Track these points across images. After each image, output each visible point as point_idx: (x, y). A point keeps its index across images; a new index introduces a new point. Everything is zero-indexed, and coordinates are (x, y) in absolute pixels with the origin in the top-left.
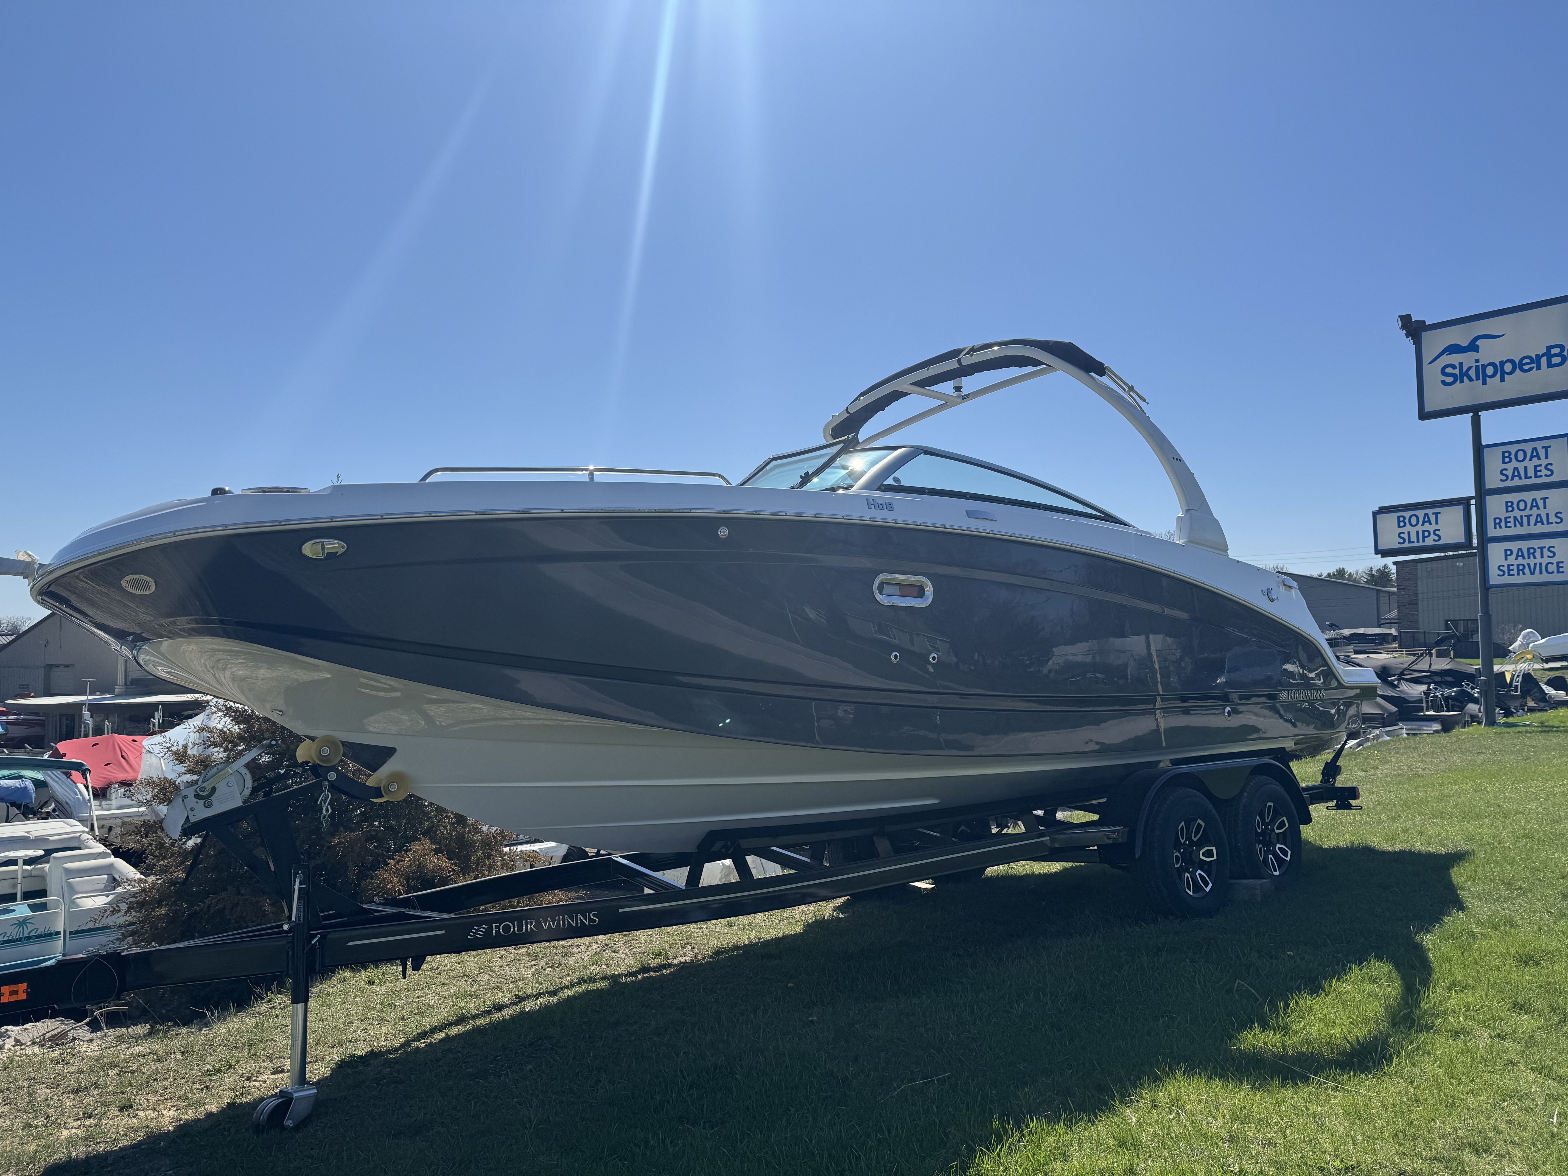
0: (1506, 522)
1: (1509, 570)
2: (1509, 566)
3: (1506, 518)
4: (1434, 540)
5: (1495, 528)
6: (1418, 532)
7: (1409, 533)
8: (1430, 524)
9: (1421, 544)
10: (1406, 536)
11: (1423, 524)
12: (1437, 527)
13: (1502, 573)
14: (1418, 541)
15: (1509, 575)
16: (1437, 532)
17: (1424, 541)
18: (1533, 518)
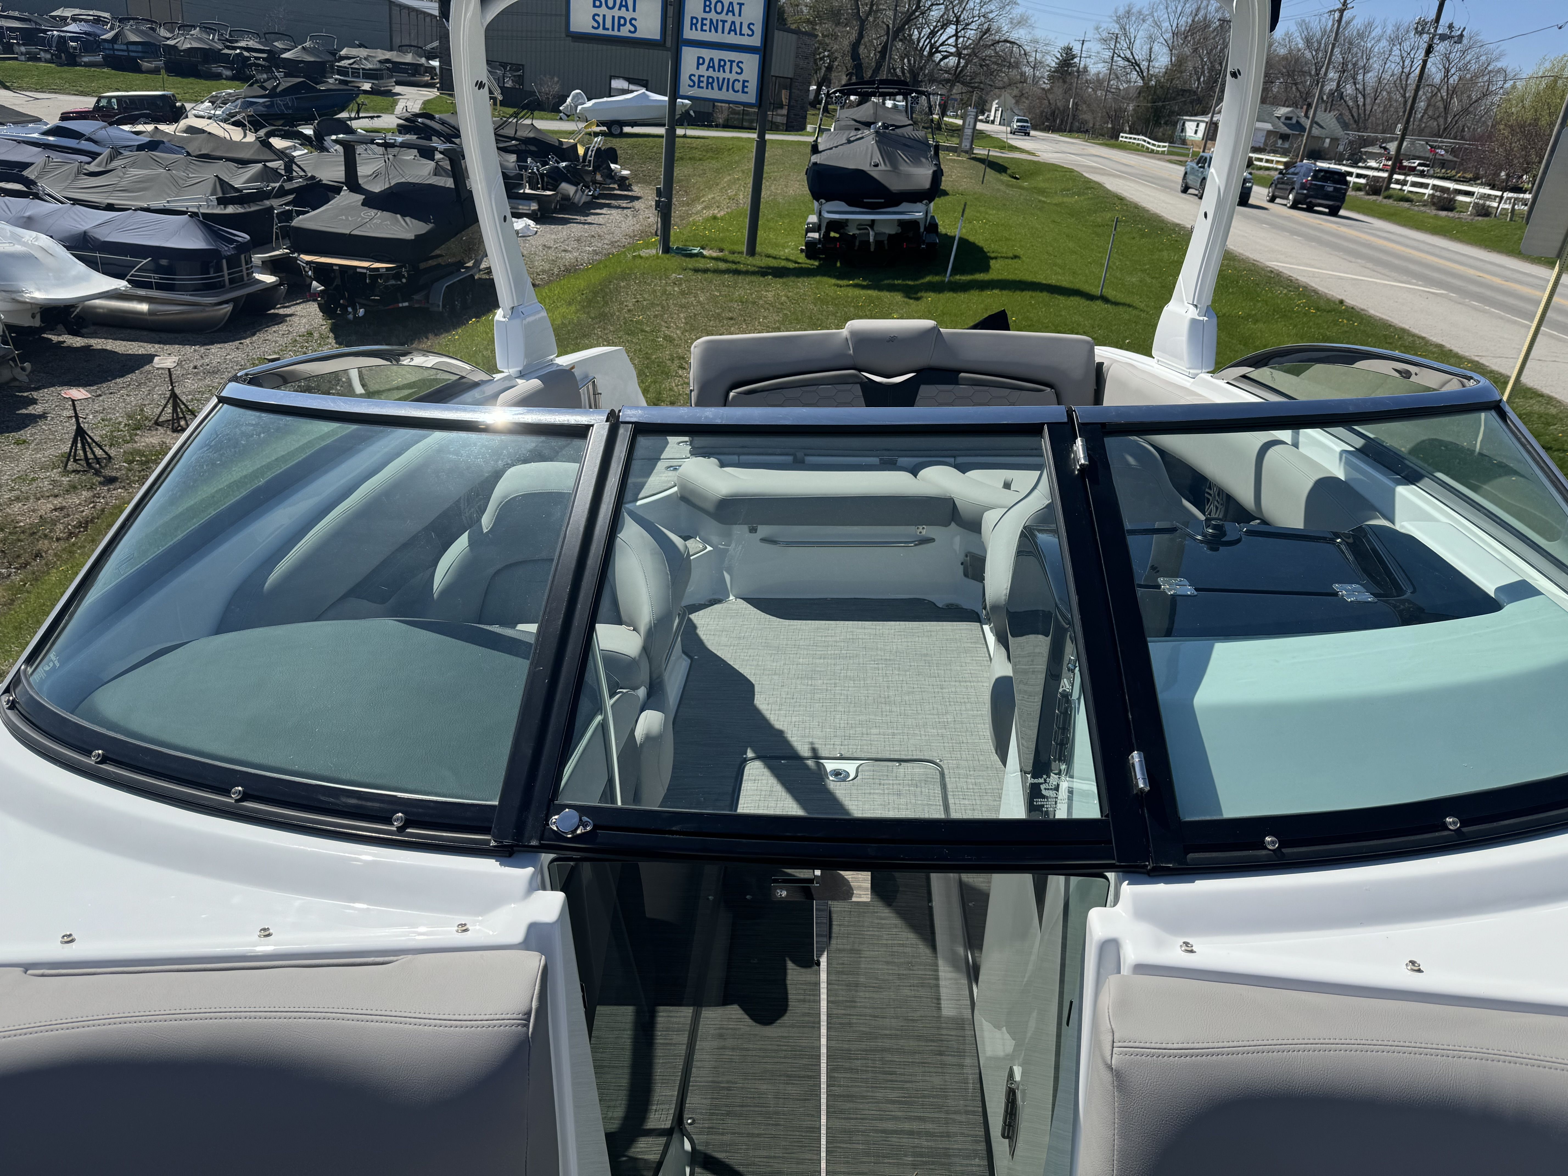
0: (703, 24)
1: (700, 81)
2: (700, 76)
3: (703, 19)
4: (630, 31)
5: (691, 29)
6: (613, 17)
7: (604, 16)
8: (627, 10)
9: (616, 33)
10: (600, 19)
11: (620, 9)
12: (634, 15)
13: (692, 84)
14: (613, 30)
15: (699, 87)
16: (633, 22)
17: (619, 30)
18: (727, 26)
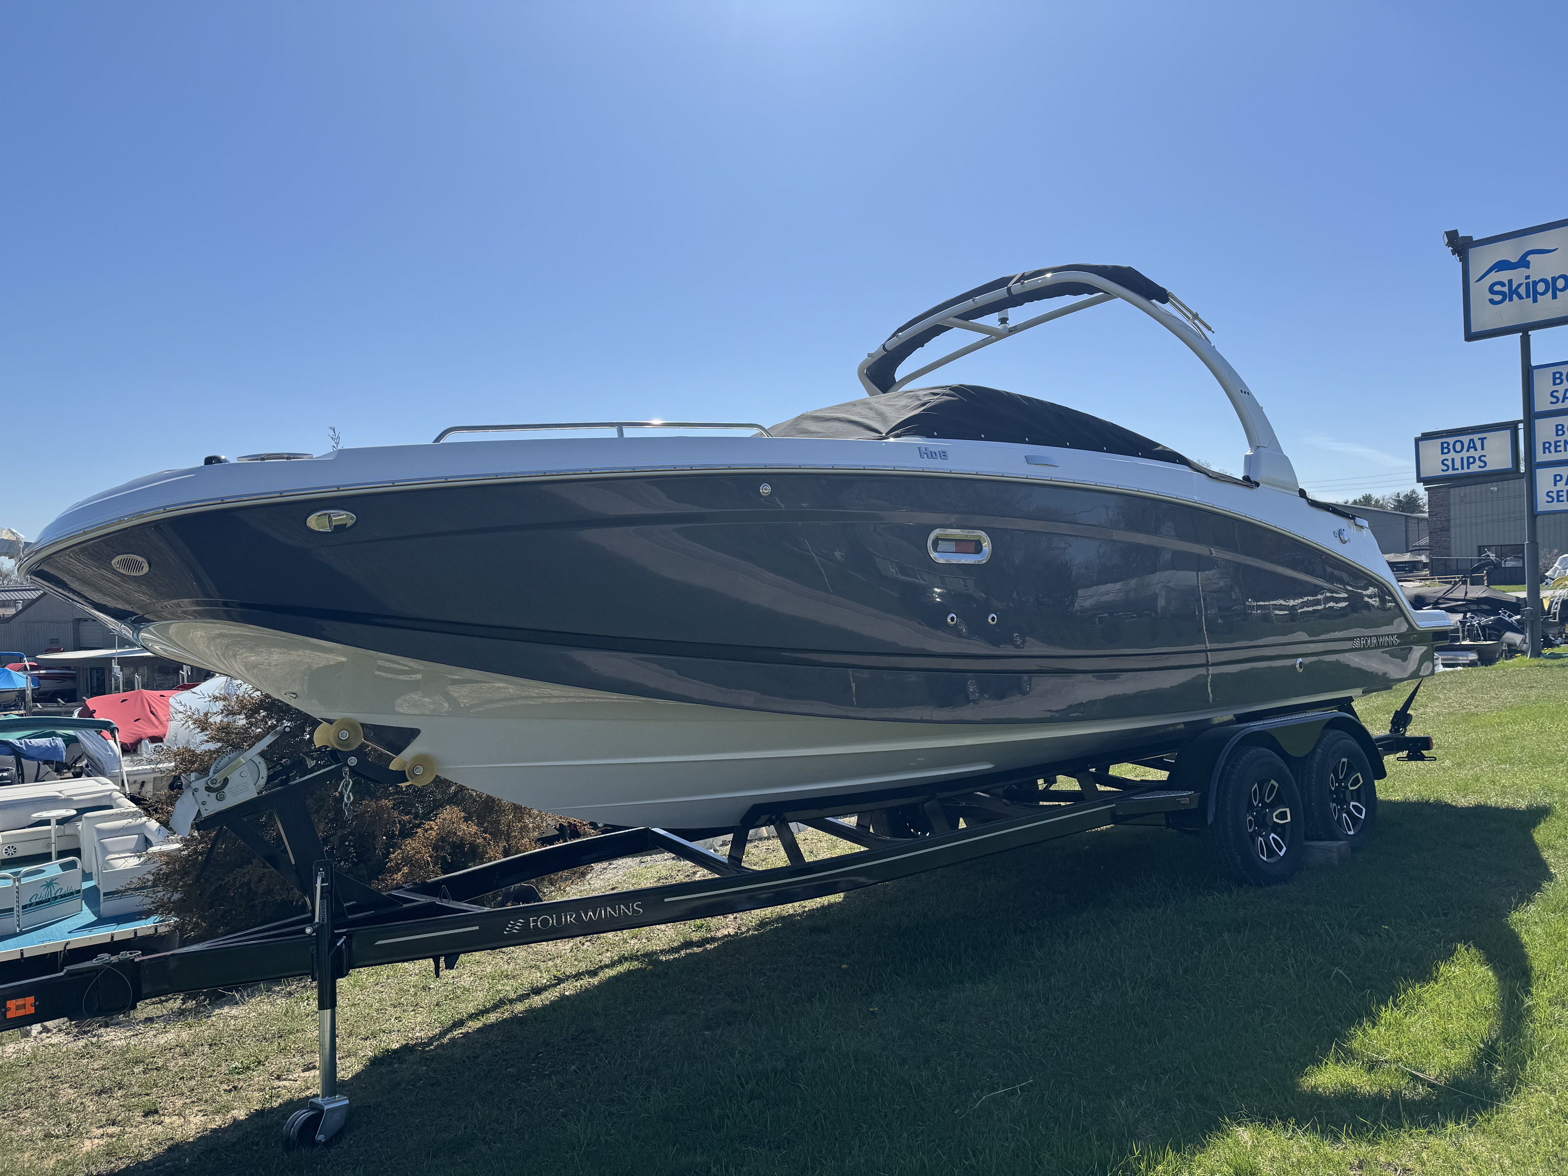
0: (1556, 447)
1: (1558, 496)
2: (1558, 492)
3: (1556, 442)
4: (1480, 467)
5: (1544, 452)
6: (1462, 459)
7: (1453, 460)
8: (1476, 450)
9: (1466, 470)
10: (1449, 463)
11: (1468, 451)
12: (1483, 453)
13: (1550, 500)
14: (1463, 468)
15: (1558, 501)
16: (1483, 458)
17: (1468, 468)
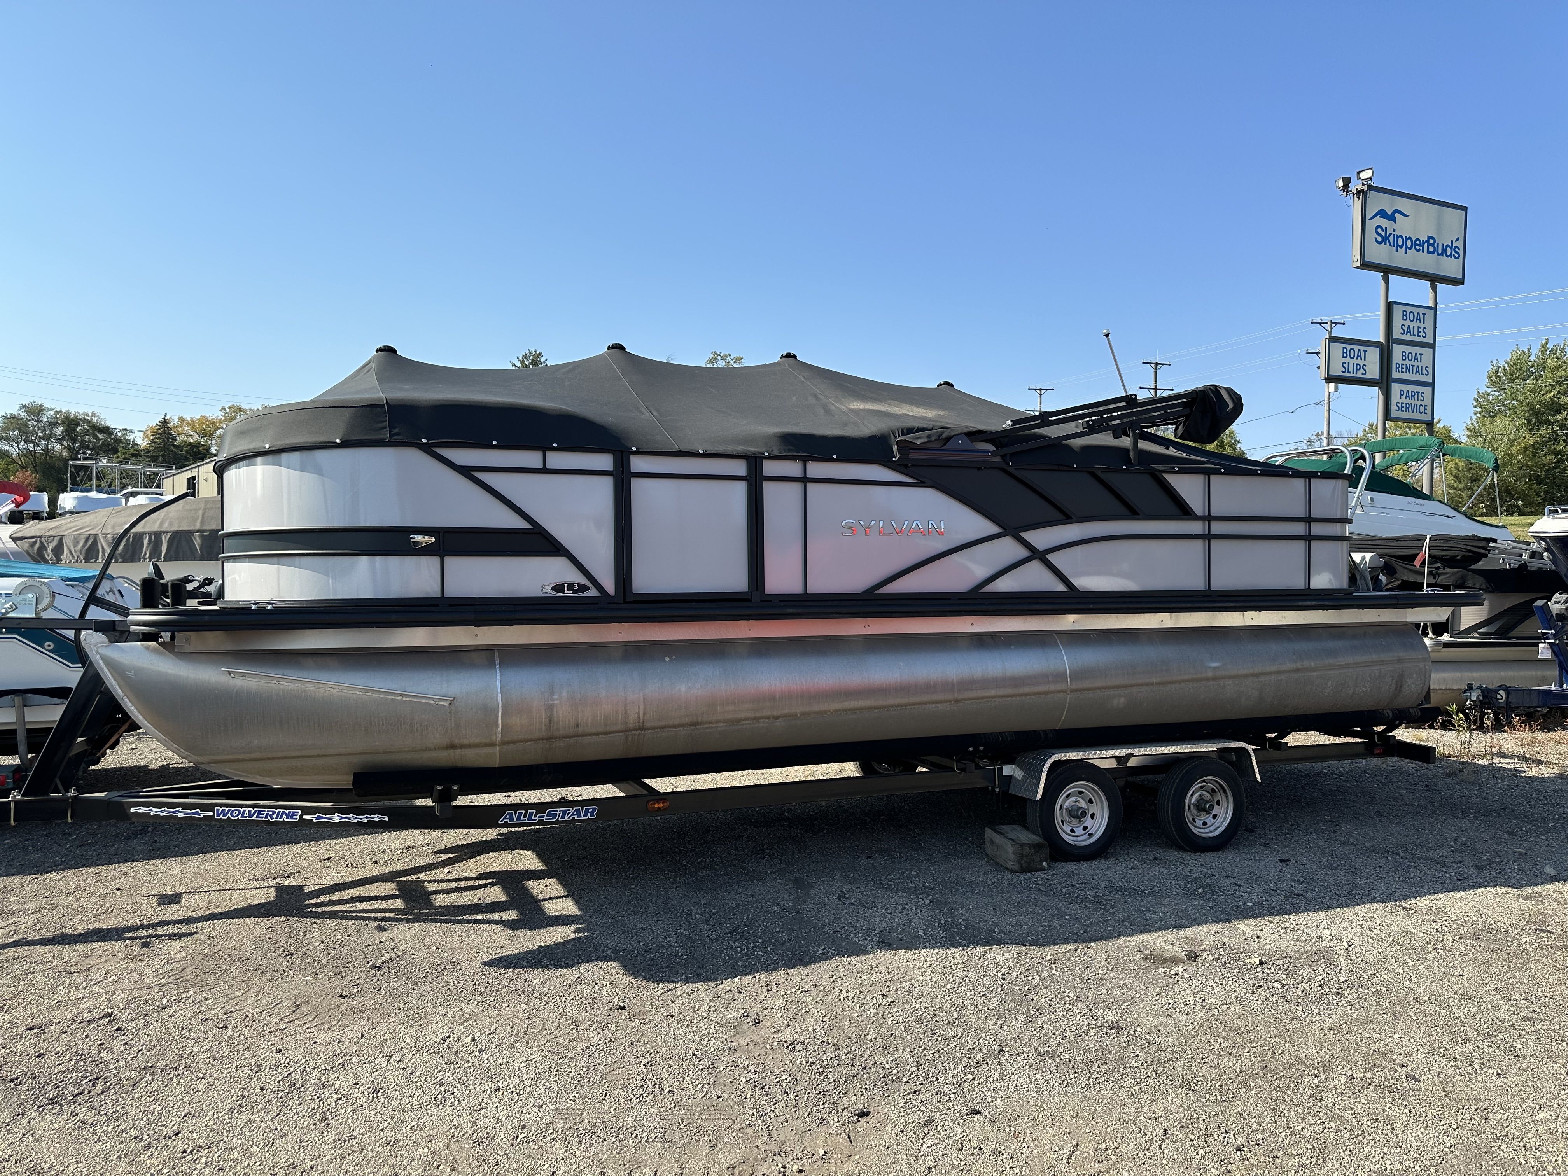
0: (1402, 368)
1: (1402, 407)
2: (1402, 403)
3: (1402, 365)
4: (1362, 373)
5: (1396, 371)
6: (1354, 364)
7: (1349, 364)
8: (1362, 359)
9: (1355, 375)
10: (1346, 365)
11: (1357, 358)
12: (1365, 363)
13: (1397, 409)
14: (1353, 372)
15: (1402, 411)
18: (1415, 368)
